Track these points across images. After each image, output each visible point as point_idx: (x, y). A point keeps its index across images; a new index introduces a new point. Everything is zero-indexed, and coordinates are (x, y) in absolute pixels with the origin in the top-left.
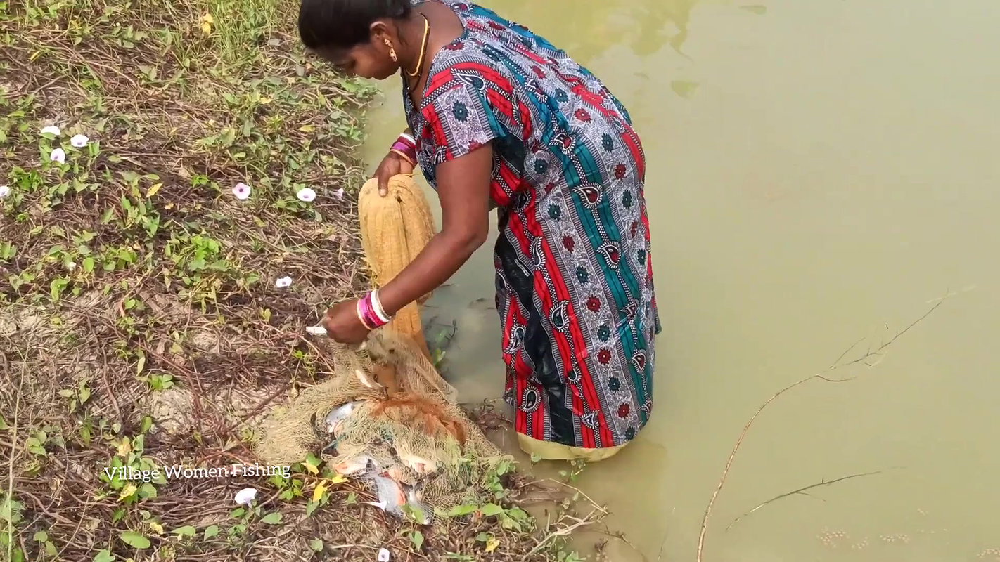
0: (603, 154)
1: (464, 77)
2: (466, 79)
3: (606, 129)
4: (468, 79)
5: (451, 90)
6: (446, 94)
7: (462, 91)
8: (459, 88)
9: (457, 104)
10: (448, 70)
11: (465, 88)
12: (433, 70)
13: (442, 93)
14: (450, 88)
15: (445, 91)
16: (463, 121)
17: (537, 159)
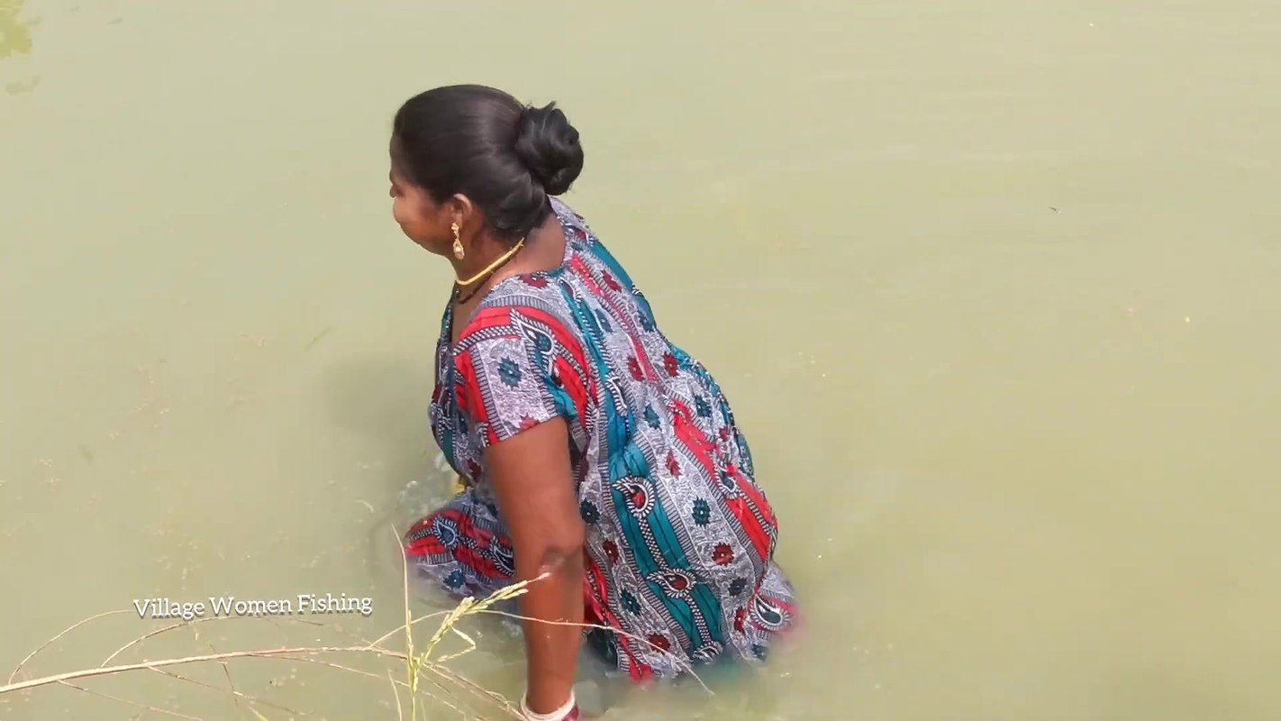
0: (692, 529)
1: (525, 328)
2: (527, 334)
3: (703, 491)
4: (530, 333)
5: (502, 340)
6: (493, 344)
7: (517, 346)
8: (514, 340)
9: (507, 361)
10: (508, 308)
11: (522, 344)
12: (488, 300)
13: (487, 338)
14: (502, 336)
15: (492, 338)
16: (512, 387)
17: (586, 500)
